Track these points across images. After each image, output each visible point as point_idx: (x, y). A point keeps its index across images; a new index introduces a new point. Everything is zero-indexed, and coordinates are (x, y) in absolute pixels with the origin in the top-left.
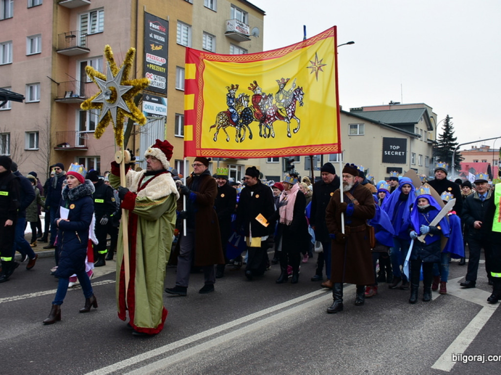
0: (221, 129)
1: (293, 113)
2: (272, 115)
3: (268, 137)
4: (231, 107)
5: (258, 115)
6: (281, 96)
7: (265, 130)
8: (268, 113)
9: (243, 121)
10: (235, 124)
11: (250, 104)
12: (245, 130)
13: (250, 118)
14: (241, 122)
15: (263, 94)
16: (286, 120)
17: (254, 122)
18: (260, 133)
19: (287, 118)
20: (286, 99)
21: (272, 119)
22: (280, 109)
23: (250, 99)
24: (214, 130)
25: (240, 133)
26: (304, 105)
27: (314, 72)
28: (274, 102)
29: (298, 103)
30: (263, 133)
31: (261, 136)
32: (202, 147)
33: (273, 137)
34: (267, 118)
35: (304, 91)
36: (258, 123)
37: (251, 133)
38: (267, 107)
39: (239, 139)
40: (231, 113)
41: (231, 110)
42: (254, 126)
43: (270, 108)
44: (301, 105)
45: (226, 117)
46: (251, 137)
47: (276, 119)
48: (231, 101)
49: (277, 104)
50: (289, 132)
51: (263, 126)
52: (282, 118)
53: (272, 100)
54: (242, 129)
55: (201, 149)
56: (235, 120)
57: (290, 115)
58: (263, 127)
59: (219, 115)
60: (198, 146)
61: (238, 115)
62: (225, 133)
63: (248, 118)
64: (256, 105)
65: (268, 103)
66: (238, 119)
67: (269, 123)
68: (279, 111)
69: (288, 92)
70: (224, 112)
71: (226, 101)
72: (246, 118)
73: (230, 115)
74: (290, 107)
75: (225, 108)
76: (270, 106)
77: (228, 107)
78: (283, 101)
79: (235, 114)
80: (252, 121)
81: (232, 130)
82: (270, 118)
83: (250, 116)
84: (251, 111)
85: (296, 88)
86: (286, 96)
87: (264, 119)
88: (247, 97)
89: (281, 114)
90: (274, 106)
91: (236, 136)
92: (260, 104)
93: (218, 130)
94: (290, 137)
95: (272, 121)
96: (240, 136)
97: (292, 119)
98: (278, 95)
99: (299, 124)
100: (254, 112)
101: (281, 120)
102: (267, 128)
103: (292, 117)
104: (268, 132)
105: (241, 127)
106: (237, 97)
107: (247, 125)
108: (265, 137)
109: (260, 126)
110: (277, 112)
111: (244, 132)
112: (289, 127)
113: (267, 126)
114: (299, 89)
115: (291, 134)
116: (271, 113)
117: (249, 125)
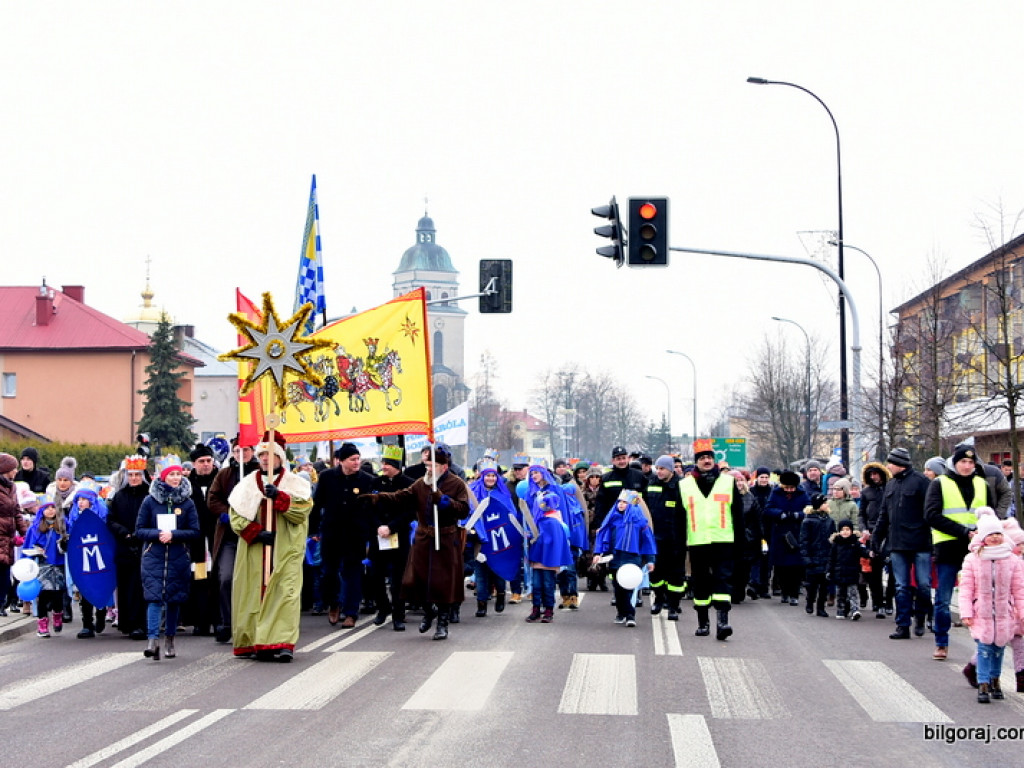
0: (292, 406)
1: (390, 379)
2: (364, 383)
3: (361, 410)
5: (344, 384)
7: (356, 403)
8: (359, 381)
9: (324, 393)
10: (314, 398)
11: (336, 371)
12: (328, 404)
13: (335, 389)
14: (322, 394)
15: (350, 356)
16: (382, 389)
17: (339, 393)
18: (350, 406)
19: (383, 386)
20: (379, 364)
21: (364, 387)
22: (374, 376)
23: (335, 363)
25: (321, 409)
26: (402, 372)
27: (408, 336)
28: (365, 368)
29: (394, 368)
30: (354, 406)
31: (352, 410)
33: (368, 411)
34: (358, 387)
35: (399, 355)
36: (346, 394)
37: (337, 407)
39: (320, 417)
40: (305, 384)
42: (341, 397)
44: (399, 372)
45: (299, 390)
46: (337, 413)
47: (369, 388)
49: (369, 370)
50: (388, 404)
52: (377, 387)
54: (324, 403)
56: (312, 392)
57: (387, 383)
58: (354, 398)
62: (296, 411)
63: (332, 389)
64: (342, 373)
65: (358, 370)
66: (316, 391)
67: (362, 393)
68: (373, 379)
69: (382, 356)
70: (296, 384)
72: (330, 390)
73: (304, 386)
74: (386, 374)
76: (360, 373)
78: (376, 365)
80: (336, 392)
81: (308, 406)
82: (362, 387)
83: (335, 386)
84: (337, 381)
85: (390, 350)
86: (380, 361)
87: (353, 388)
89: (377, 382)
90: (366, 373)
91: (316, 413)
92: (348, 371)
94: (390, 410)
95: (364, 390)
96: (321, 413)
97: (391, 388)
99: (400, 394)
100: (341, 381)
101: (376, 389)
102: (358, 400)
103: (389, 386)
104: (360, 405)
105: (322, 400)
106: (315, 362)
107: (331, 398)
108: (357, 412)
109: (350, 397)
110: (371, 379)
111: (328, 407)
112: (387, 398)
113: (358, 397)
114: (394, 353)
115: (392, 405)
116: (362, 380)
117: (334, 397)
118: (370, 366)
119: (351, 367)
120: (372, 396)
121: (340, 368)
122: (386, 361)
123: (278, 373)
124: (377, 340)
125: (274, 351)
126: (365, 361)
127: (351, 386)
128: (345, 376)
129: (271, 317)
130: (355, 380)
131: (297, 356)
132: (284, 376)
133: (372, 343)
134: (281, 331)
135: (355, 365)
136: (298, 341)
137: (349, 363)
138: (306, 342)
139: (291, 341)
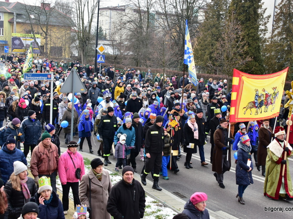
0: (249, 110)
1: (275, 101)
3: (266, 112)
4: (256, 100)
10: (256, 107)
11: (264, 98)
12: (260, 109)
14: (259, 106)
15: (269, 93)
17: (263, 106)
19: (273, 103)
23: (265, 96)
24: (245, 109)
27: (282, 85)
29: (277, 97)
30: (265, 110)
31: (264, 112)
32: (239, 117)
33: (268, 112)
34: (268, 104)
36: (265, 106)
37: (261, 111)
38: (269, 99)
39: (256, 114)
40: (255, 102)
41: (256, 101)
45: (253, 104)
46: (261, 113)
48: (257, 97)
55: (238, 118)
56: (256, 105)
59: (249, 103)
60: (236, 117)
61: (258, 103)
64: (266, 99)
69: (275, 93)
70: (252, 102)
71: (254, 97)
72: (261, 104)
73: (254, 103)
74: (275, 99)
75: (253, 100)
77: (254, 100)
78: (274, 96)
81: (254, 110)
83: (263, 104)
84: (264, 102)
88: (263, 95)
90: (271, 99)
91: (255, 112)
93: (247, 110)
94: (271, 111)
96: (257, 112)
99: (275, 106)
101: (271, 104)
105: (258, 108)
106: (259, 95)
110: (271, 101)
111: (259, 111)
112: (272, 107)
113: (267, 107)
114: (278, 92)
116: (269, 102)
117: (262, 108)
118: (272, 97)
120: (270, 107)
121: (266, 97)
122: (276, 95)
124: (276, 87)
126: (272, 95)
133: (274, 89)
135: (269, 96)
137: (268, 96)
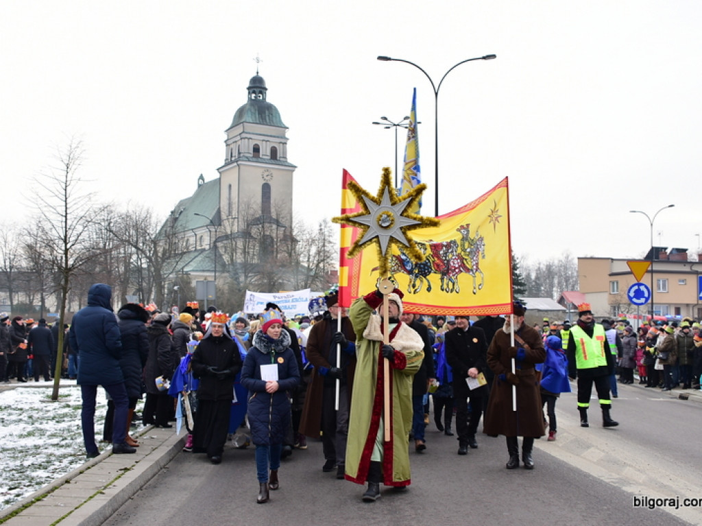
1: (477, 264)
2: (457, 266)
3: (452, 291)
4: (404, 254)
5: (438, 266)
6: (466, 245)
7: (448, 285)
8: (452, 264)
9: (419, 271)
10: (410, 272)
11: (429, 252)
12: (422, 281)
13: (428, 270)
14: (417, 272)
16: (471, 273)
17: (433, 274)
18: (442, 286)
19: (472, 270)
20: (471, 248)
21: (457, 270)
22: (466, 260)
25: (414, 282)
26: (486, 257)
27: (492, 223)
28: (459, 250)
29: (480, 253)
30: (445, 286)
31: (443, 290)
33: (458, 293)
34: (451, 269)
35: (485, 242)
36: (439, 276)
37: (429, 286)
38: (450, 256)
39: (413, 290)
40: (403, 260)
41: (403, 258)
42: (434, 278)
43: (454, 258)
44: (483, 257)
45: (397, 261)
46: (429, 289)
47: (461, 271)
49: (463, 253)
50: (475, 288)
51: (445, 279)
52: (468, 270)
53: (457, 247)
54: (418, 280)
56: (408, 268)
57: (475, 267)
58: (445, 281)
61: (412, 264)
63: (425, 269)
64: (436, 254)
65: (452, 252)
66: (412, 268)
67: (454, 275)
68: (465, 262)
69: (473, 240)
72: (422, 268)
73: (401, 261)
74: (475, 258)
75: (395, 253)
76: (453, 255)
77: (399, 253)
78: (468, 250)
79: (408, 262)
80: (430, 272)
82: (455, 270)
83: (428, 266)
84: (429, 261)
85: (479, 236)
86: (471, 245)
87: (446, 271)
89: (467, 266)
90: (459, 257)
91: (409, 286)
92: (441, 252)
94: (474, 293)
95: (457, 273)
96: (414, 286)
97: (477, 273)
98: (464, 243)
99: (483, 278)
100: (433, 262)
101: (466, 272)
102: (450, 282)
103: (476, 271)
104: (451, 287)
105: (416, 277)
107: (425, 277)
108: (447, 292)
109: (442, 279)
110: (463, 263)
111: (422, 284)
112: (474, 282)
113: (450, 279)
114: (481, 239)
115: (477, 290)
116: (455, 263)
117: (427, 277)
118: (464, 250)
119: (444, 248)
120: (463, 279)
121: (435, 250)
122: (476, 246)
123: (384, 241)
124: (468, 225)
125: (384, 221)
126: (459, 242)
127: (443, 268)
128: (438, 258)
129: (386, 190)
130: (448, 261)
131: (404, 230)
132: (389, 246)
133: (466, 228)
134: (393, 204)
135: (448, 247)
136: (408, 217)
138: (415, 219)
139: (401, 215)
